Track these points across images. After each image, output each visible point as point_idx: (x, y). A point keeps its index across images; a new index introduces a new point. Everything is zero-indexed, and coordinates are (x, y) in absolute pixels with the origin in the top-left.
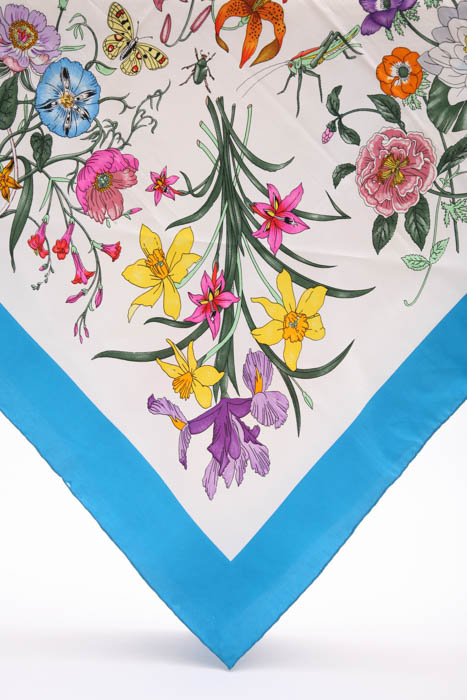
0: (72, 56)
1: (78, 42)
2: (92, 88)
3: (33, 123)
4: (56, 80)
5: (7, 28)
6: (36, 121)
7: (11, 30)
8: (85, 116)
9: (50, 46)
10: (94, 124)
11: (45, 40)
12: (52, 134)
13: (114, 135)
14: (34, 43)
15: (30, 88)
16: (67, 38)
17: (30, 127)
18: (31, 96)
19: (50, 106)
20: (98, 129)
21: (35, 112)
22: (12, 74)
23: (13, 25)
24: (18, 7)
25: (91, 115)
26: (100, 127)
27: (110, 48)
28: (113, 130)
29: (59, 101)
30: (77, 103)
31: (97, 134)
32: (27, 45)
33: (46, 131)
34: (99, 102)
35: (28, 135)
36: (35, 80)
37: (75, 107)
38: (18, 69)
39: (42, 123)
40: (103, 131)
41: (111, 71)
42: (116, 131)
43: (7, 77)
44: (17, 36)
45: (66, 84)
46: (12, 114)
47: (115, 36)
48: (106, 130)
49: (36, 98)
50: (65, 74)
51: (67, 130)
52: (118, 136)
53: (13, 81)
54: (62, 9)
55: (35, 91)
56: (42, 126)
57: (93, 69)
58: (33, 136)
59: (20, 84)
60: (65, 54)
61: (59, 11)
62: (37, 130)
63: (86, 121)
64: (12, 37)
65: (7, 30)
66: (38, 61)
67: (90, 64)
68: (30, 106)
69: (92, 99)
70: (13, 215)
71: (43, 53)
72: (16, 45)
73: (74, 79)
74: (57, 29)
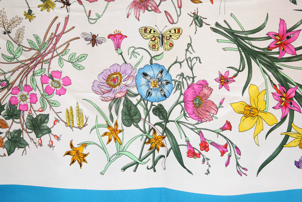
0: (141, 65)
1: (139, 57)
2: (160, 69)
3: (149, 107)
4: (143, 81)
5: (106, 84)
6: (149, 104)
7: (108, 84)
8: (167, 83)
9: (129, 72)
10: (173, 82)
11: (125, 72)
12: (160, 103)
13: (186, 79)
14: (121, 78)
15: (136, 95)
16: (133, 61)
17: (149, 109)
18: (139, 97)
19: (149, 93)
20: (177, 83)
21: (146, 102)
22: (124, 98)
23: (107, 81)
24: (103, 73)
25: (169, 80)
26: (177, 81)
27: (154, 47)
28: (183, 77)
29: (152, 87)
30: (159, 81)
31: (178, 85)
32: (119, 81)
33: (156, 104)
34: (168, 72)
35: (151, 113)
36: (134, 90)
37: (160, 83)
38: (124, 94)
39: (152, 103)
40: (180, 82)
41: (162, 55)
42: (185, 76)
43: (122, 101)
44: (112, 83)
45: (148, 78)
46: (137, 112)
47: (151, 40)
48: (181, 80)
49: (141, 96)
50: (145, 75)
51: (165, 95)
52: (187, 78)
53: (127, 100)
54: (121, 54)
55: (139, 94)
56: (153, 104)
57: (154, 61)
58: (153, 111)
59: (130, 98)
60: (138, 68)
61: (120, 56)
62: (153, 107)
63: (169, 84)
64: (110, 85)
65: (106, 85)
66: (129, 82)
67: (151, 61)
68: (142, 102)
69: (164, 74)
70: (172, 150)
71: (129, 77)
72: (115, 86)
73: (150, 73)
74: (126, 63)
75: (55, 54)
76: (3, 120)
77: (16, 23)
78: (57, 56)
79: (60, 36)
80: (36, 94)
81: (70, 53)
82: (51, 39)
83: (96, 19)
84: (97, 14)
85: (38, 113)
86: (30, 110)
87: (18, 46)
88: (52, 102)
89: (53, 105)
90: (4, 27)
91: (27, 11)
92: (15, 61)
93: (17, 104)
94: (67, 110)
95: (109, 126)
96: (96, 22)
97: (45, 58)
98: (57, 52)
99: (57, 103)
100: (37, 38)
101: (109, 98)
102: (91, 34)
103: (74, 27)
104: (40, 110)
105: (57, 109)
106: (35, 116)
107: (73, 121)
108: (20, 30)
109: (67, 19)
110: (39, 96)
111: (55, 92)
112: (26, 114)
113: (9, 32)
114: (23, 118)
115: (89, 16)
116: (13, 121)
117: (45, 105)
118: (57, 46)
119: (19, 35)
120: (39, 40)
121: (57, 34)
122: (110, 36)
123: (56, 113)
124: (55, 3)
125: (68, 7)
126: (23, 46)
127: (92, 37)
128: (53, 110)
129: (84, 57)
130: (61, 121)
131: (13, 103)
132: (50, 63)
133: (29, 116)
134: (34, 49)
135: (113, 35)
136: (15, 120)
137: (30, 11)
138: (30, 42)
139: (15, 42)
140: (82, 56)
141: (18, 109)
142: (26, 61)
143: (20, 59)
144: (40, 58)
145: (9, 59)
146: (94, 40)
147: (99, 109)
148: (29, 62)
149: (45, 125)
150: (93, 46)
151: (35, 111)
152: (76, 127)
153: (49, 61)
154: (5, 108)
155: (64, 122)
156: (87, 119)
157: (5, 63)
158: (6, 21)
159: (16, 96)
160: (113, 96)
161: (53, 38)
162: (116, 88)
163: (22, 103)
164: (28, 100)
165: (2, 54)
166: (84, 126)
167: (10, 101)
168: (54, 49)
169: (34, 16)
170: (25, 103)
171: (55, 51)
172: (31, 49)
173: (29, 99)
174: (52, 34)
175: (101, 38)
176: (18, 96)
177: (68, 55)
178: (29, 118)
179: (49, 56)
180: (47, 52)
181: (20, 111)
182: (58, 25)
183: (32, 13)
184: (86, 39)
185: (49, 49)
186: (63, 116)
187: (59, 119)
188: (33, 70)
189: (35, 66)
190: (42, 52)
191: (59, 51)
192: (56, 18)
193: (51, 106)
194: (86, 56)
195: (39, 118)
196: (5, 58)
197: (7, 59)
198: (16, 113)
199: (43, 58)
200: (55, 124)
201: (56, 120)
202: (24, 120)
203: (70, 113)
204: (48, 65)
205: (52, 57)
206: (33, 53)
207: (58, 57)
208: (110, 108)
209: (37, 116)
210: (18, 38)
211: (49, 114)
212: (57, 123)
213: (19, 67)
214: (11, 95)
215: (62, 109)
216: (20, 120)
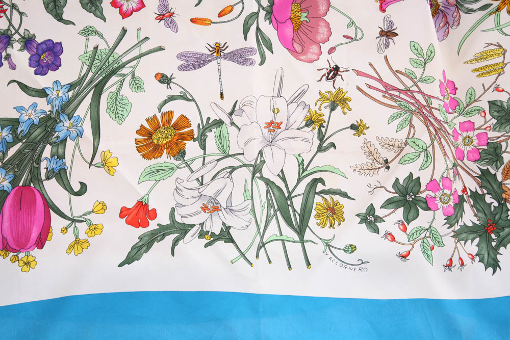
75: (415, 88)
76: (504, 169)
77: (372, 149)
78: (417, 86)
79: (386, 85)
80: (460, 123)
81: (411, 67)
82: (392, 97)
83: (356, 28)
84: (349, 26)
85: (488, 117)
86: (485, 129)
87: (408, 146)
89: (473, 97)
92: (430, 149)
94: (479, 76)
95: (498, 9)
96: (360, 29)
97: (424, 103)
98: (411, 87)
99: (470, 92)
100: (393, 118)
101: (455, 14)
102: (379, 39)
103: (370, 64)
104: (483, 114)
105: (479, 91)
106: (494, 121)
107: (494, 65)
108: (383, 144)
109: (359, 73)
110: (462, 119)
111: (453, 96)
112: (491, 134)
113: (386, 161)
114: (499, 137)
115: (352, 39)
116: (505, 151)
117: (474, 108)
118: (401, 87)
119: (390, 146)
120: (395, 115)
121: (384, 90)
123: (485, 91)
125: (341, 70)
126: (408, 138)
128: (480, 96)
129: (414, 46)
130: (497, 83)
132: (430, 97)
133: (494, 130)
134: (411, 120)
135: (381, 4)
136: (503, 150)
138: (401, 127)
139: (401, 151)
140: (413, 48)
141: (486, 147)
142: (430, 133)
143: (429, 142)
144: (424, 111)
145: (427, 161)
146: (388, 34)
147: (472, 30)
148: (431, 128)
149: (505, 104)
150: (397, 35)
151: (486, 122)
152: (504, 58)
153: (428, 97)
156: (490, 45)
157: (434, 167)
160: (453, 8)
161: (391, 95)
162: (441, 4)
165: (420, 169)
166: (500, 47)
168: (407, 91)
171: (411, 89)
172: (411, 125)
174: (384, 96)
176: (466, 149)
177: (414, 70)
178: (497, 129)
179: (419, 96)
180: (413, 101)
181: (488, 144)
182: (370, 87)
184: (387, 46)
185: (408, 99)
186: (489, 80)
187: (494, 85)
188: (443, 123)
189: (436, 119)
190: (414, 108)
191: (409, 83)
192: (359, 88)
194: (412, 44)
195: (496, 114)
196: (425, 166)
197: (428, 164)
198: (492, 150)
199: (424, 107)
200: (503, 90)
201: (497, 89)
202: (502, 136)
203: (483, 72)
204: (433, 100)
205: (421, 92)
206: (417, 122)
207: (419, 84)
208: (470, 11)
209: (493, 117)
210: (394, 146)
211: (488, 102)
212: (501, 87)
213: (441, 143)
215: (477, 83)
216: (502, 141)
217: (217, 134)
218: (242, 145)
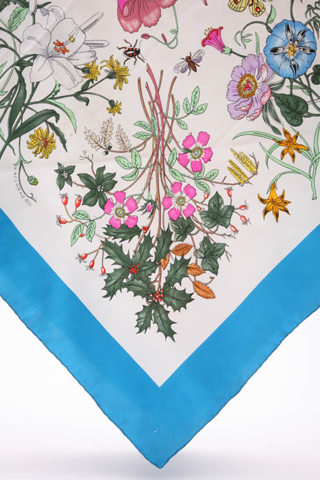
0: (263, 45)
1: (253, 38)
2: (284, 28)
3: (305, 83)
4: (278, 59)
5: (242, 100)
6: (303, 78)
7: (244, 97)
8: (303, 34)
9: (255, 64)
10: (308, 26)
11: (252, 69)
12: (312, 66)
13: (316, 8)
14: (253, 77)
15: (283, 83)
16: (250, 49)
17: (307, 84)
18: (287, 82)
19: (294, 66)
20: (312, 22)
21: (298, 80)
22: (272, 98)
23: (240, 94)
24: (228, 90)
25: (302, 28)
26: (311, 20)
27: (258, 10)
28: (313, 9)
29: (292, 57)
30: (294, 42)
31: (315, 23)
32: (254, 84)
33: (310, 71)
34: (294, 21)
35: (313, 86)
36: (277, 79)
37: (296, 43)
38: (269, 92)
39: (305, 74)
40: (314, 18)
41: (273, 10)
42: (314, 6)
43: (274, 102)
44: (247, 92)
45: (281, 50)
46: (299, 100)
48: (313, 15)
49: (289, 78)
50: (275, 50)
51: (312, 51)
53: (277, 97)
54: (231, 52)
55: (285, 78)
56: (307, 74)
57: (272, 26)
58: (313, 82)
59: (279, 92)
60: (262, 52)
61: (232, 54)
62: (310, 78)
63: (306, 34)
64: (248, 96)
65: (244, 100)
66: (264, 75)
67: (268, 28)
68: (294, 84)
69: (292, 28)
71: (260, 70)
72: (253, 93)
73: (278, 43)
74: (244, 57)
75: (170, 121)
76: (180, 245)
77: (109, 130)
78: (173, 122)
79: (158, 97)
80: (189, 184)
82: (153, 109)
83: (176, 38)
84: (172, 31)
85: (207, 202)
86: (197, 207)
87: (130, 153)
88: (208, 176)
89: (213, 177)
90: (101, 147)
91: (109, 106)
93: (181, 214)
94: (229, 169)
95: (280, 143)
96: (177, 42)
97: (166, 137)
99: (215, 171)
100: (140, 124)
101: (257, 111)
102: (183, 60)
103: (162, 72)
104: (206, 196)
105: (219, 179)
106: (207, 209)
107: (243, 173)
108: (119, 134)
109: (149, 70)
110: (193, 183)
112: (196, 214)
113: (110, 148)
114: (198, 222)
115: (166, 42)
116: (191, 235)
117: (206, 185)
118: (164, 111)
119: (122, 141)
120: (144, 124)
121: (154, 99)
122: (204, 43)
123: (222, 183)
124: (126, 65)
125: (140, 56)
126: (135, 148)
127: (187, 61)
128: (216, 183)
129: (197, 92)
131: (175, 217)
133: (201, 214)
134: (149, 139)
135: (206, 39)
136: (192, 233)
137: (111, 102)
138: (138, 136)
139: (124, 152)
140: (194, 93)
141: (185, 218)
142: (150, 160)
143: (144, 165)
145: (132, 176)
146: (191, 64)
147: (256, 134)
149: (222, 207)
151: (202, 203)
152: (252, 177)
153: (172, 136)
154: (172, 230)
155: (236, 184)
156: (253, 157)
157: (133, 184)
158: (98, 139)
159: (172, 207)
160: (260, 106)
161: (154, 107)
163: (184, 208)
164: (187, 199)
165: (122, 177)
166: (257, 167)
167: (171, 219)
168: (164, 117)
169: (119, 103)
170: (186, 204)
171: (168, 119)
172: (145, 143)
173: (187, 197)
174: (150, 103)
175: (196, 53)
176: (175, 205)
177: (181, 108)
178: (203, 216)
179: (167, 129)
180: (161, 128)
181: (189, 217)
182: (147, 87)
183: (115, 102)
184: (183, 71)
185: (160, 124)
186: (232, 179)
187: (230, 186)
189: (163, 155)
190: (157, 134)
191: (170, 114)
192: (139, 81)
193: (211, 182)
195: (212, 205)
196: (127, 179)
197: (130, 179)
198: (187, 225)
199: (164, 140)
200: (230, 196)
201: (229, 190)
202: (201, 224)
203: (234, 170)
205: (170, 128)
208: (267, 121)
209: (209, 205)
210: (123, 144)
211: (217, 192)
212: (232, 193)
213: (151, 174)
214: (166, 212)
215: (224, 173)
216: (197, 227)
217: (17, 10)
218: (26, 36)
